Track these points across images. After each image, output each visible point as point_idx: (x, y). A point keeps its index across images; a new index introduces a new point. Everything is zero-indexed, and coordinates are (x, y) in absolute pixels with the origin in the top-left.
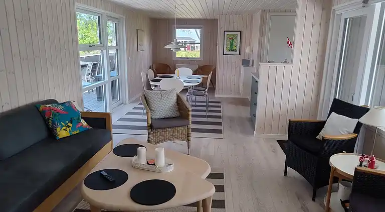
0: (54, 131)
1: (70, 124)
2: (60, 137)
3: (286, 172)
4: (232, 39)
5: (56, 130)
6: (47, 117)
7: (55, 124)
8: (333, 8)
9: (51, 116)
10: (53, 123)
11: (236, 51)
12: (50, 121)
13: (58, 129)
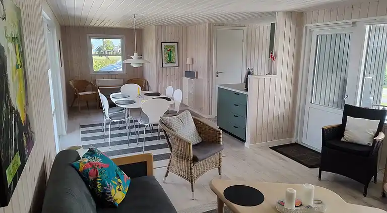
0: (107, 196)
1: (119, 180)
2: (119, 202)
3: (320, 176)
4: (170, 50)
5: (110, 193)
6: (91, 178)
7: (106, 186)
8: (305, 26)
9: (99, 176)
10: (104, 185)
11: (175, 63)
12: (99, 183)
13: (113, 191)
